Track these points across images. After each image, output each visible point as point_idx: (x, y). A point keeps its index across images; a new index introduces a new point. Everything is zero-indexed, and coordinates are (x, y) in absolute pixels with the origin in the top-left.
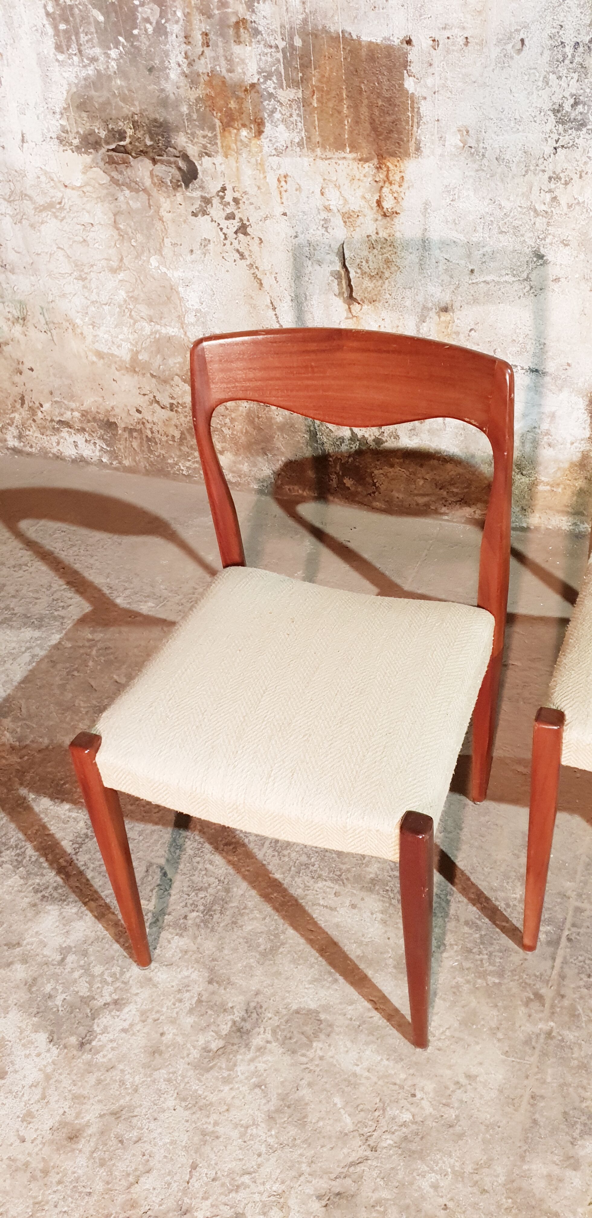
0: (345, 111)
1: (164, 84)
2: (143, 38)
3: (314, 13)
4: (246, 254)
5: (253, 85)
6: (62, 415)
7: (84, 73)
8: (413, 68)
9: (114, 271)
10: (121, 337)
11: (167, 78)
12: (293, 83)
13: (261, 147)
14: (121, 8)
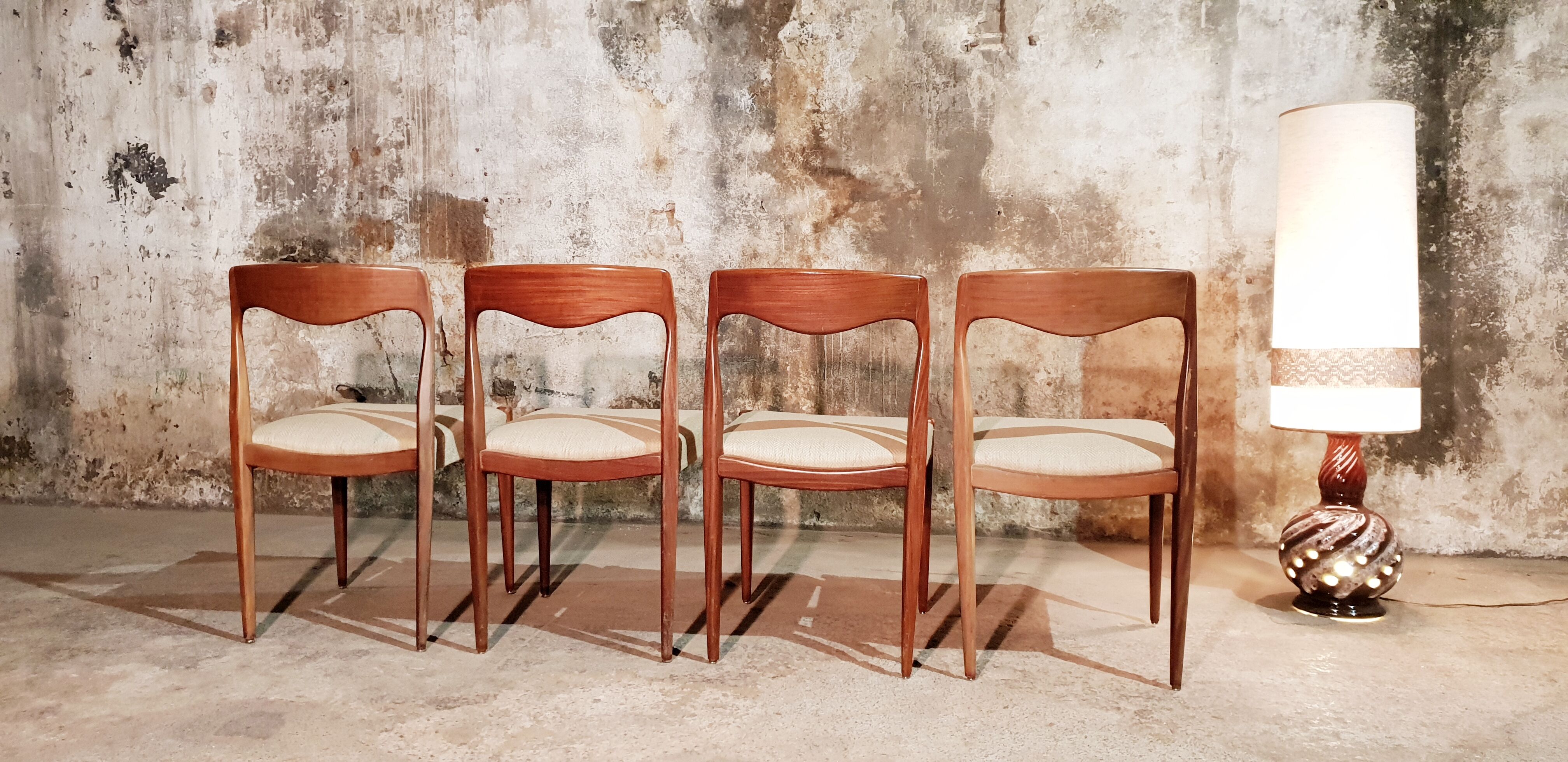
0: (447, 236)
1: (329, 220)
2: (319, 194)
3: (430, 184)
4: (373, 325)
5: (388, 221)
6: (195, 464)
7: (274, 213)
8: (488, 213)
9: (267, 344)
10: (263, 394)
11: (331, 216)
12: (416, 221)
13: (390, 257)
14: (307, 178)
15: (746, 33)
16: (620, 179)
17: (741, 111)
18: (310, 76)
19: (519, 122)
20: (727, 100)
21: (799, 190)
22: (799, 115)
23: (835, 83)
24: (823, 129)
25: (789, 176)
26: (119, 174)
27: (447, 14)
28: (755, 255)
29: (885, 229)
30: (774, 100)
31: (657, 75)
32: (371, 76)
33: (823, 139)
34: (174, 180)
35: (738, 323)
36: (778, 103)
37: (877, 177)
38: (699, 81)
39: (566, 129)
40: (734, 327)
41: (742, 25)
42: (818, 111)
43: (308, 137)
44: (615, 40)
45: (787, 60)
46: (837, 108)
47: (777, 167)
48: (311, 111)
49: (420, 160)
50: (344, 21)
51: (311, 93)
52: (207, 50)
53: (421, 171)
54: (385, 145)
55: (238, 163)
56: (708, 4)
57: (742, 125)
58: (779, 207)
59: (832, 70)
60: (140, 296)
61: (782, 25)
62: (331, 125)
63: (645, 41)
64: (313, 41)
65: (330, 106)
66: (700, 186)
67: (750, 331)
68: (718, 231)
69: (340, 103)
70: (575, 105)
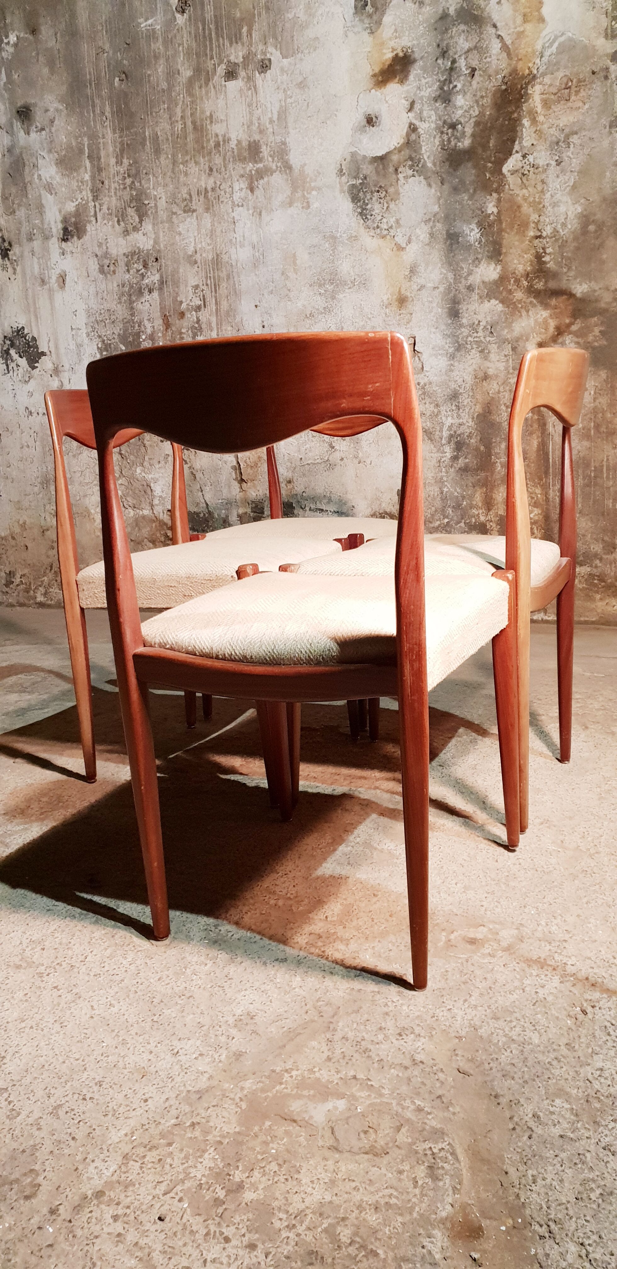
14: (134, 343)
15: (474, 171)
16: (370, 319)
17: (471, 245)
18: (130, 257)
19: (287, 278)
20: (458, 236)
21: (524, 313)
22: (523, 242)
23: (556, 208)
24: (545, 253)
25: (515, 300)
26: (7, 352)
27: (227, 190)
28: (486, 377)
29: (605, 343)
30: (501, 230)
31: (397, 221)
32: (174, 252)
33: (545, 263)
34: (43, 354)
35: (472, 441)
36: (503, 233)
37: (596, 294)
38: (434, 222)
39: (324, 279)
40: (468, 445)
41: (469, 165)
42: (540, 237)
43: (132, 308)
44: (361, 194)
45: (511, 192)
46: (558, 232)
47: (504, 294)
48: (133, 287)
49: (214, 319)
50: (151, 207)
51: (131, 272)
52: (57, 246)
53: (216, 329)
54: (188, 309)
55: (85, 335)
56: (439, 149)
57: (472, 257)
58: (506, 331)
59: (552, 196)
60: (28, 446)
61: (506, 159)
62: (148, 297)
63: (386, 192)
64: (130, 227)
65: (146, 281)
66: (437, 318)
67: (482, 448)
68: (453, 358)
69: (153, 278)
70: (331, 257)
